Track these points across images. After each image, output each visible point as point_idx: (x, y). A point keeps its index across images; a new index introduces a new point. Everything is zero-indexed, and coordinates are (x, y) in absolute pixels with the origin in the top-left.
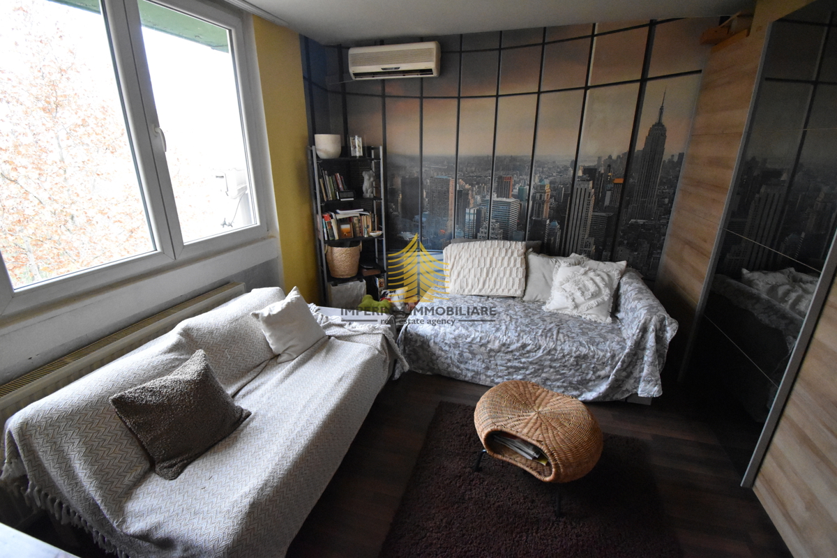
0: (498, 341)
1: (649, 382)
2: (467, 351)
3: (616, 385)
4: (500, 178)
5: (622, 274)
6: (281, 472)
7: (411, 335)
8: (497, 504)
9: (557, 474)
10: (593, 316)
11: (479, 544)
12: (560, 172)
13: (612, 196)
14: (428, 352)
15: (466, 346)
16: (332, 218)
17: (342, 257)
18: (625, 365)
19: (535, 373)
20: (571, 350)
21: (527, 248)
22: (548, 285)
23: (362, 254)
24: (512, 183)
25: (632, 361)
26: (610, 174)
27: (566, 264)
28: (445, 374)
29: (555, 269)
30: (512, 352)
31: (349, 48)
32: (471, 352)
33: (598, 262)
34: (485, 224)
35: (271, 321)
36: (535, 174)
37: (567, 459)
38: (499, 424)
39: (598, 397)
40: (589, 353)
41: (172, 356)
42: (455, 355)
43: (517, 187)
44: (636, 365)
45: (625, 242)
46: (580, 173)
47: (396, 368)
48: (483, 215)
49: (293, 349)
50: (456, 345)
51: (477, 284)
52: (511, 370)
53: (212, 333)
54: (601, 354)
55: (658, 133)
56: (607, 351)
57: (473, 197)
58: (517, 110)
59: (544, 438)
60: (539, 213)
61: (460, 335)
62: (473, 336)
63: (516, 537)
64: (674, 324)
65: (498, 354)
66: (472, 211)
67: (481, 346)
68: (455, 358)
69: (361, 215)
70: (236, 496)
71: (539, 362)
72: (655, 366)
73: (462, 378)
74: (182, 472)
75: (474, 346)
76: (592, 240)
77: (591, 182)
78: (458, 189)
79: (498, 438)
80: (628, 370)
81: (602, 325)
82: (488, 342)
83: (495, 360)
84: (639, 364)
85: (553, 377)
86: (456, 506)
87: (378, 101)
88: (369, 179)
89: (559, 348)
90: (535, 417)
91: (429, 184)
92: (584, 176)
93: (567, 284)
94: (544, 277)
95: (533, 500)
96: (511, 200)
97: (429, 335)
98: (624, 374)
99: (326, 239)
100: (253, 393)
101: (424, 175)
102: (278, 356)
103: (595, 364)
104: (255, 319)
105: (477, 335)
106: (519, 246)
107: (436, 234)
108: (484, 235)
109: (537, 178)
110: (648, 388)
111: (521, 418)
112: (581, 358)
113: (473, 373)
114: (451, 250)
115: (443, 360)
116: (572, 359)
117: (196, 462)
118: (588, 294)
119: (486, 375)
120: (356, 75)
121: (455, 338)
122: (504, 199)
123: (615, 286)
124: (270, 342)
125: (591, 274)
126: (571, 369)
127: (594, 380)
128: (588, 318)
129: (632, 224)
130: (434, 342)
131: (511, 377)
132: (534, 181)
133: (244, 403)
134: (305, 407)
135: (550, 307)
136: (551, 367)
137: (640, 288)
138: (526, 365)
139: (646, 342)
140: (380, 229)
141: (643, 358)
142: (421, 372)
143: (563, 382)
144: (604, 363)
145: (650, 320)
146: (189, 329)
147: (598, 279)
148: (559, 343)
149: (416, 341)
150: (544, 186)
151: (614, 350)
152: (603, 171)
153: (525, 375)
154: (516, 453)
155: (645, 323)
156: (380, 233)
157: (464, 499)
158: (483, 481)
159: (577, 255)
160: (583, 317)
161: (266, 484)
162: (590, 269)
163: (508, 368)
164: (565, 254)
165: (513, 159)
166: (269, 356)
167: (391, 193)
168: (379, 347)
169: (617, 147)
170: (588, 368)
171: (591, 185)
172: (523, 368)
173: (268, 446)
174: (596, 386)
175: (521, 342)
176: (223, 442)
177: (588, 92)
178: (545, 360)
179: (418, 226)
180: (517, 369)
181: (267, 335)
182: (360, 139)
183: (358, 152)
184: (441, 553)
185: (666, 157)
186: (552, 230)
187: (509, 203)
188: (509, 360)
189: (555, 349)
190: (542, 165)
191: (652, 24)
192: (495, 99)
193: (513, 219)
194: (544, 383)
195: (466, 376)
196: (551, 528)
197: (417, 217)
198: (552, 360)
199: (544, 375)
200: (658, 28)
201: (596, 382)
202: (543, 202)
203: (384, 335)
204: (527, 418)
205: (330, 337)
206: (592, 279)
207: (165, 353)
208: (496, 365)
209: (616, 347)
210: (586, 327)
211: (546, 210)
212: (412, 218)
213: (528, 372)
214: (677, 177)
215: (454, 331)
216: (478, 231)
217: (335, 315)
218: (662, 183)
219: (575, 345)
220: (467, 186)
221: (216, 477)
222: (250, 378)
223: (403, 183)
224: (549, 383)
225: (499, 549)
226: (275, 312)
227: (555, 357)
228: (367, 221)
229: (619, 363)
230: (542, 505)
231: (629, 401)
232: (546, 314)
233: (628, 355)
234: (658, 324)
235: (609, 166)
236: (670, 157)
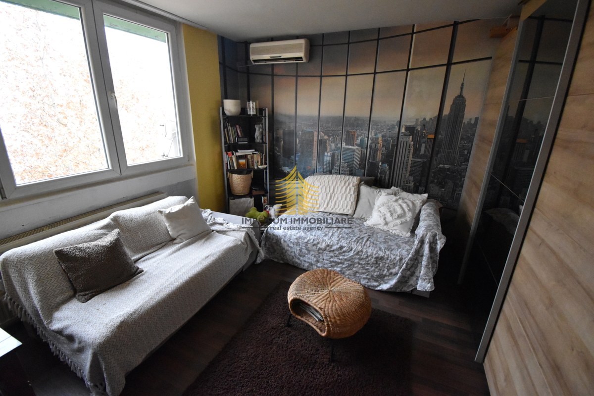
0: (324, 243)
1: (424, 280)
2: (304, 248)
3: (403, 280)
4: (348, 132)
5: (424, 203)
6: (147, 307)
7: (270, 235)
8: (292, 349)
9: (329, 331)
10: (398, 231)
11: (270, 371)
12: (389, 129)
13: (426, 147)
14: (280, 247)
15: (304, 245)
16: (233, 154)
17: (238, 181)
18: (409, 266)
19: (349, 267)
20: (373, 253)
21: (361, 181)
22: (371, 207)
23: (253, 179)
24: (356, 135)
25: (413, 264)
26: (424, 131)
27: (385, 194)
28: (291, 263)
29: (377, 197)
30: (333, 251)
31: (250, 43)
32: (307, 249)
33: (408, 194)
34: (338, 164)
35: (170, 216)
36: (372, 129)
37: (336, 322)
38: (300, 295)
39: (390, 288)
40: (384, 256)
41: (102, 231)
42: (297, 250)
43: (359, 138)
44: (417, 267)
45: (436, 181)
46: (403, 130)
47: (258, 255)
48: (336, 157)
49: (184, 236)
50: (298, 244)
51: (323, 204)
52: (333, 264)
53: (132, 221)
54: (393, 257)
55: (460, 103)
56: (397, 255)
57: (329, 145)
58: (360, 85)
59: (325, 307)
60: (374, 157)
61: (300, 237)
62: (308, 238)
63: (296, 370)
64: (442, 239)
65: (324, 252)
66: (329, 154)
67: (314, 245)
68: (297, 252)
69: (253, 154)
70: (114, 316)
71: (351, 259)
72: (429, 268)
73: (301, 266)
74: (90, 299)
75: (309, 245)
76: (411, 178)
77: (411, 137)
78: (319, 138)
79: (300, 305)
80: (412, 270)
81: (402, 238)
82: (318, 243)
83: (322, 256)
84: (419, 266)
85: (360, 271)
86: (265, 346)
87: (270, 78)
88: (259, 130)
89: (364, 251)
90: (326, 293)
91: (300, 134)
92: (406, 132)
93: (382, 208)
94: (369, 202)
95: (319, 350)
96: (355, 147)
97: (281, 235)
98: (409, 273)
99: (229, 168)
100: (150, 260)
101: (297, 128)
102: (175, 239)
103: (388, 264)
104: (160, 214)
105: (311, 238)
106: (355, 180)
107: (304, 169)
108: (336, 171)
109: (373, 132)
110: (424, 285)
111: (316, 293)
112: (379, 259)
113: (308, 264)
114: (310, 180)
115: (289, 253)
116: (373, 259)
117: (100, 295)
118: (395, 216)
119: (317, 266)
120: (255, 61)
121: (297, 239)
122: (351, 147)
123: (417, 211)
124: (169, 229)
125: (400, 201)
126: (372, 267)
127: (389, 276)
128: (394, 232)
129: (440, 168)
130: (284, 240)
131: (333, 269)
132: (371, 135)
133: (141, 265)
134: (177, 271)
135: (369, 223)
136: (359, 264)
137: (430, 213)
138: (342, 261)
139: (424, 251)
140: (266, 164)
141: (421, 263)
142: (276, 260)
143: (367, 275)
144: (395, 264)
145: (426, 235)
146: (117, 217)
147: (404, 206)
148: (365, 247)
149: (273, 239)
150: (378, 138)
151: (402, 255)
152: (419, 129)
153: (342, 268)
154: (311, 316)
155: (422, 237)
156: (265, 166)
157: (271, 343)
158: (289, 333)
159: (396, 188)
160: (391, 231)
161: (135, 312)
162: (400, 198)
163: (331, 262)
164: (389, 187)
165: (357, 119)
166: (168, 239)
167: (274, 141)
168: (242, 240)
169: (430, 112)
170: (383, 266)
171: (411, 139)
172: (341, 263)
173: (145, 291)
174: (389, 280)
175: (339, 245)
176: (120, 285)
177: (409, 72)
178: (355, 258)
179: (293, 163)
180: (337, 264)
181: (167, 225)
182: (254, 103)
183: (252, 112)
184: (244, 373)
185: (466, 120)
186: (383, 172)
187: (353, 150)
188: (332, 257)
189: (362, 251)
190: (376, 123)
191: (456, 24)
192: (345, 77)
193: (357, 161)
194: (355, 275)
195: (304, 266)
196: (323, 368)
197: (293, 157)
198: (360, 259)
199: (354, 269)
200: (460, 26)
201: (390, 277)
202: (377, 150)
203: (247, 232)
204: (321, 293)
205: (213, 231)
206: (400, 205)
207: (98, 229)
208: (323, 259)
209: (404, 253)
210: (389, 238)
211: (379, 156)
212: (289, 157)
213: (344, 266)
214: (474, 135)
215: (297, 234)
216: (332, 168)
217: (220, 217)
218: (462, 139)
219: (376, 249)
220: (326, 137)
221: (107, 304)
222: (152, 251)
223: (284, 133)
224: (358, 275)
225: (282, 376)
226: (173, 211)
227: (362, 257)
228: (257, 158)
229: (405, 265)
230: (323, 353)
231: (413, 293)
232: (366, 228)
233: (411, 259)
234: (432, 238)
235: (424, 125)
236: (469, 120)
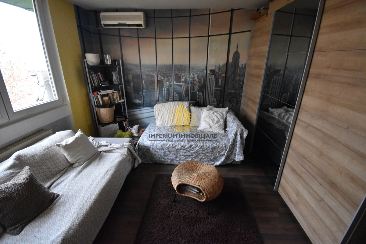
0: (180, 145)
1: (239, 155)
2: (167, 151)
3: (228, 158)
4: (177, 74)
5: (227, 113)
6: (77, 222)
7: (141, 146)
8: (183, 215)
9: (207, 198)
10: (217, 130)
11: (177, 234)
12: (201, 72)
13: (221, 81)
14: (150, 153)
15: (167, 149)
16: (98, 94)
17: (105, 113)
18: (230, 149)
19: (196, 157)
20: (210, 146)
21: (190, 104)
22: (199, 119)
23: (115, 111)
24: (182, 76)
25: (232, 147)
26: (220, 72)
27: (206, 110)
28: (158, 162)
29: (201, 113)
30: (186, 149)
31: (100, 12)
32: (169, 151)
33: (218, 108)
34: (172, 95)
35: (67, 147)
36: (191, 72)
37: (210, 191)
38: (182, 181)
39: (221, 163)
40: (216, 146)
41: (11, 171)
42: (162, 153)
43: (184, 78)
44: (234, 149)
45: (228, 100)
46: (209, 72)
47: (136, 162)
48: (170, 91)
49: (81, 160)
50: (162, 149)
51: (170, 121)
52: (186, 157)
53: (34, 157)
54: (221, 146)
55: (237, 56)
56: (223, 144)
57: (165, 83)
58: (181, 44)
59: (201, 184)
60: (194, 89)
61: (163, 144)
62: (169, 144)
63: (192, 227)
64: (246, 131)
65: (180, 151)
66: (165, 89)
67: (173, 148)
68: (162, 155)
69: (113, 92)
70: (54, 237)
71: (197, 152)
72: (241, 148)
73: (166, 163)
75: (170, 148)
76: (215, 100)
77: (213, 76)
78: (158, 79)
79: (182, 187)
80: (231, 151)
81: (221, 134)
82: (176, 146)
83: (179, 153)
84: (235, 148)
85: (203, 158)
86: (166, 219)
87: (118, 38)
88: (116, 75)
89: (205, 145)
90: (197, 176)
91: (145, 77)
92: (211, 73)
93: (206, 118)
94: (198, 116)
95: (198, 210)
96: (182, 84)
97: (150, 145)
98: (230, 153)
99: (96, 104)
100: (60, 185)
101: (142, 73)
102: (73, 164)
103: (219, 150)
104: (58, 148)
105: (171, 144)
106: (187, 103)
107: (150, 100)
108: (171, 99)
109: (192, 74)
110: (239, 157)
111: (191, 177)
112: (214, 148)
113: (170, 160)
114: (157, 107)
115: (157, 156)
116: (210, 149)
117: (30, 224)
118: (215, 122)
119: (176, 160)
120: (105, 25)
121: (161, 146)
122: (179, 84)
123: (225, 118)
124: (68, 158)
125: (216, 114)
126: (210, 154)
127: (219, 157)
128: (215, 131)
129: (229, 92)
130: (152, 148)
131: (186, 160)
132: (191, 75)
133: (55, 190)
134: (89, 188)
135: (200, 128)
136: (202, 153)
137: (234, 118)
138: (192, 154)
139: (237, 139)
140: (123, 99)
141: (236, 146)
142: (147, 162)
143: (208, 159)
144: (222, 149)
145: (238, 130)
146: (20, 156)
147: (218, 116)
148: (205, 143)
149: (144, 149)
150: (195, 78)
151: (226, 144)
152: (217, 71)
153: (192, 158)
154: (190, 192)
155: (236, 132)
156: (123, 100)
157: (169, 216)
158: (177, 206)
159: (210, 106)
160: (214, 131)
161: (70, 229)
162: (215, 112)
163: (185, 156)
164: (205, 106)
165: (181, 66)
166: (68, 165)
167: (127, 82)
168: (126, 154)
169: (222, 62)
170: (216, 152)
171: (213, 77)
172: (191, 155)
173: (70, 210)
174: (220, 159)
175: (189, 144)
176: (45, 211)
177: (209, 38)
178: (200, 151)
179: (142, 96)
180: (189, 156)
181: (66, 154)
182: (110, 56)
183: (109, 62)
184: (160, 242)
185: (240, 66)
186: (199, 96)
187: (181, 85)
188: (185, 153)
189: (203, 146)
190: (193, 68)
191: (232, 10)
192: (171, 39)
193: (183, 92)
194: (200, 160)
195: (167, 162)
196: (206, 221)
197: (141, 93)
198: (203, 151)
199: (200, 157)
200: (235, 12)
201: (220, 157)
202: (195, 84)
203: (128, 148)
204: (194, 176)
205: (101, 152)
206: (216, 116)
207: (7, 170)
208: (180, 155)
209: (226, 142)
211: (196, 88)
212: (138, 93)
213: (193, 157)
214: (245, 73)
215: (161, 142)
216: (169, 98)
217: (103, 141)
218: (239, 76)
219: (211, 143)
220: (163, 78)
221: (42, 230)
222: (58, 177)
223: (133, 77)
224: (202, 160)
225: (185, 234)
226: (69, 143)
227: (204, 149)
228: (116, 95)
229: (228, 149)
230: (202, 212)
231: (232, 163)
232: (199, 132)
233: (231, 145)
234: (241, 132)
235: (220, 69)
236: (242, 65)
